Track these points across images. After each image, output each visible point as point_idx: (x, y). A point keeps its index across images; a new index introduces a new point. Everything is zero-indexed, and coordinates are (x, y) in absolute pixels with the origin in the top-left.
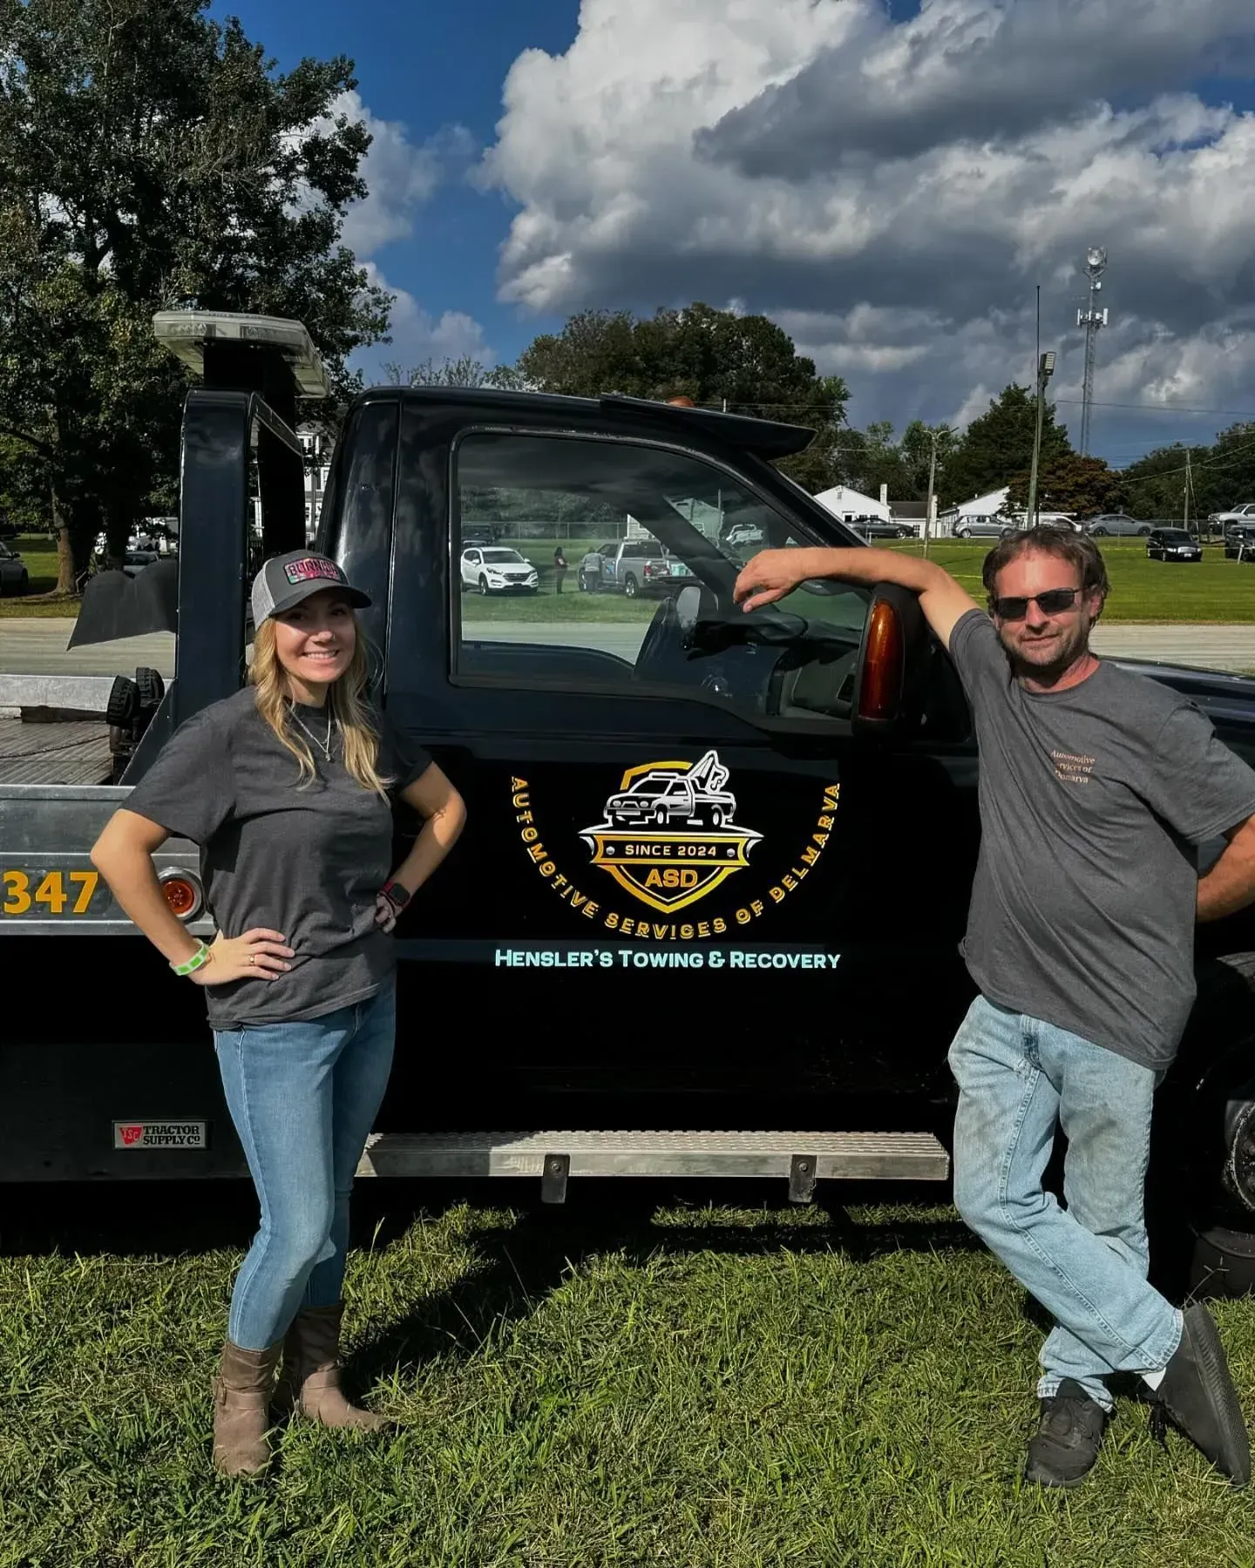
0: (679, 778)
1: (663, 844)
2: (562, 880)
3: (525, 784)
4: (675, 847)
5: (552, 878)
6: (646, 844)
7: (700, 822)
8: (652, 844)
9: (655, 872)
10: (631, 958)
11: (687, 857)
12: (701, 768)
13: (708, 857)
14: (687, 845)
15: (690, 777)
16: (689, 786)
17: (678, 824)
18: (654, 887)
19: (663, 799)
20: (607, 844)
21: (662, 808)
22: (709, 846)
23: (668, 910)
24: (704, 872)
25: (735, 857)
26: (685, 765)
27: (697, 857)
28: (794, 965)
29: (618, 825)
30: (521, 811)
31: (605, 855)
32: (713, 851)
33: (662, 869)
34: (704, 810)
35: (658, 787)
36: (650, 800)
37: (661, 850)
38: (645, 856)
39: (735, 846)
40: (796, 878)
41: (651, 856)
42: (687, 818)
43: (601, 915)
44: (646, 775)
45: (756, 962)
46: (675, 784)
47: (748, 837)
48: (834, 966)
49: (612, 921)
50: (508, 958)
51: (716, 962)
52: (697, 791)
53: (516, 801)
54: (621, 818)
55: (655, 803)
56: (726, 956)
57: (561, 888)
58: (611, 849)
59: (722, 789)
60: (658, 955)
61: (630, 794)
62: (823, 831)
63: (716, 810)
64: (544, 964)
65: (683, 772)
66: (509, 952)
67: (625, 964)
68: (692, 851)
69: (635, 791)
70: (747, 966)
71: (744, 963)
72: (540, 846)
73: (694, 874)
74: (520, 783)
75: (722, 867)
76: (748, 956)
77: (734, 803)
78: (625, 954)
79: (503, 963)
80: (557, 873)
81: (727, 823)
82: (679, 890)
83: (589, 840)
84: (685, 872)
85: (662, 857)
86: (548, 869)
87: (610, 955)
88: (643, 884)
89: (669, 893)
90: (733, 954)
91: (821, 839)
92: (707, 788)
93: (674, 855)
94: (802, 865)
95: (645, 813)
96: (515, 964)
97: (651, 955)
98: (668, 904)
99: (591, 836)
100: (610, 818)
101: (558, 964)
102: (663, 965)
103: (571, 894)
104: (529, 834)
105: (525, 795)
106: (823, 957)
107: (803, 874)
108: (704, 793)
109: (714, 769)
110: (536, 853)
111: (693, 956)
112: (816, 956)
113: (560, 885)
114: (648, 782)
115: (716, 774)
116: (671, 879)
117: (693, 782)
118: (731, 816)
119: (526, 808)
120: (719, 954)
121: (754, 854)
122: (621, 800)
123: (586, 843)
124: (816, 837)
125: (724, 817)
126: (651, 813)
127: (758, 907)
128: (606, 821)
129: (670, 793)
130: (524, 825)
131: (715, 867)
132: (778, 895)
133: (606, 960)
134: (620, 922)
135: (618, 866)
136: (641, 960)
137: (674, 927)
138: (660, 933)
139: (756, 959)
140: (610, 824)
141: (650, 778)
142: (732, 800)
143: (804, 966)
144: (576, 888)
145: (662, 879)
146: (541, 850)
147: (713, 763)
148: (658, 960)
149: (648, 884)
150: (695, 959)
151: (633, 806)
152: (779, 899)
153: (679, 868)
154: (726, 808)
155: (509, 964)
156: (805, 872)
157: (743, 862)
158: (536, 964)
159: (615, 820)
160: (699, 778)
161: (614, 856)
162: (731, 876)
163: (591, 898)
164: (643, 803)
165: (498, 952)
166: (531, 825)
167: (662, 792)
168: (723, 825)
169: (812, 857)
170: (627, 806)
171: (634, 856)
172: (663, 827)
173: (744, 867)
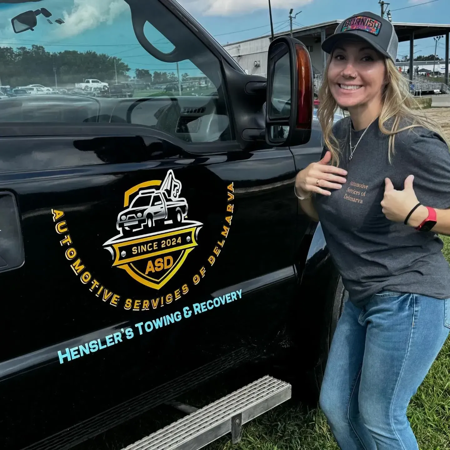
0: (156, 193)
1: (152, 242)
2: (95, 283)
3: (62, 213)
4: (159, 241)
5: (90, 284)
6: (143, 244)
7: (171, 222)
8: (147, 243)
9: (150, 263)
10: (143, 327)
11: (167, 247)
12: (166, 185)
13: (178, 245)
14: (166, 239)
15: (162, 190)
16: (162, 197)
17: (160, 226)
18: (150, 274)
19: (150, 209)
20: (121, 249)
21: (150, 216)
22: (176, 237)
23: (158, 287)
24: (176, 255)
25: (191, 242)
26: (157, 182)
27: (172, 246)
28: (223, 303)
29: (127, 234)
30: (62, 236)
31: (121, 258)
32: (179, 240)
33: (153, 259)
34: (172, 213)
35: (144, 201)
36: (142, 211)
37: (151, 247)
38: (144, 253)
39: (189, 234)
40: (220, 247)
41: (148, 252)
42: (164, 220)
43: (121, 303)
44: (137, 193)
45: (207, 307)
46: (154, 197)
47: (195, 226)
48: (240, 297)
49: (128, 306)
50: (67, 355)
51: (187, 314)
52: (168, 200)
53: (59, 229)
54: (127, 228)
55: (146, 213)
56: (192, 309)
57: (96, 290)
58: (124, 253)
59: (180, 196)
60: (157, 320)
61: (130, 209)
62: (229, 214)
63: (179, 211)
64: (92, 351)
65: (158, 188)
66: (67, 350)
67: (141, 333)
68: (168, 243)
69: (133, 207)
70: (203, 311)
71: (201, 309)
72: (79, 261)
73: (171, 258)
74: (57, 214)
75: (185, 250)
76: (202, 304)
77: (187, 205)
78: (139, 325)
79: (65, 359)
80: (92, 279)
81: (185, 219)
82: (164, 271)
83: (110, 249)
84: (166, 258)
85: (153, 251)
86: (86, 278)
87: (131, 330)
88: (144, 273)
89: (158, 275)
90: (194, 305)
91: (229, 219)
92: (172, 197)
93: (160, 249)
94: (222, 238)
95: (141, 221)
96: (74, 358)
97: (154, 321)
98: (158, 283)
99: (110, 245)
100: (120, 229)
101: (101, 348)
102: (161, 326)
103: (103, 292)
104: (71, 253)
105: (64, 223)
106: (234, 293)
107: (222, 244)
108: (171, 200)
109: (174, 183)
110: (77, 267)
111: (176, 314)
112: (232, 294)
113: (95, 287)
114: (140, 198)
115: (175, 186)
116: (160, 265)
117: (164, 194)
118: (186, 214)
119: (66, 233)
120: (187, 308)
121: (200, 238)
122: (126, 214)
123: (108, 251)
124: (226, 218)
125: (183, 215)
126: (144, 221)
127: (203, 271)
128: (118, 233)
129: (153, 205)
130: (66, 247)
131: (181, 250)
132: (212, 260)
133: (129, 333)
134: (133, 304)
135: (129, 264)
136: (149, 327)
137: (162, 298)
138: (155, 305)
139: (206, 305)
140: (121, 234)
141: (140, 195)
142: (185, 203)
143: (228, 302)
144: (105, 287)
145: (154, 266)
146: (80, 265)
147: (172, 178)
148: (158, 323)
149: (147, 273)
150: (177, 315)
151: (133, 217)
152: (212, 263)
153: (162, 256)
154: (183, 208)
155: (69, 359)
156: (224, 242)
157: (195, 244)
158: (87, 352)
159: (124, 230)
160: (166, 190)
161: (127, 257)
162: (189, 254)
163: (115, 292)
164: (139, 215)
165: (59, 353)
166: (71, 246)
167: (148, 205)
168: (183, 221)
169: (226, 232)
170: (130, 218)
171: (138, 254)
172: (153, 230)
173: (195, 247)
